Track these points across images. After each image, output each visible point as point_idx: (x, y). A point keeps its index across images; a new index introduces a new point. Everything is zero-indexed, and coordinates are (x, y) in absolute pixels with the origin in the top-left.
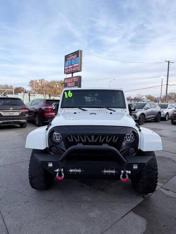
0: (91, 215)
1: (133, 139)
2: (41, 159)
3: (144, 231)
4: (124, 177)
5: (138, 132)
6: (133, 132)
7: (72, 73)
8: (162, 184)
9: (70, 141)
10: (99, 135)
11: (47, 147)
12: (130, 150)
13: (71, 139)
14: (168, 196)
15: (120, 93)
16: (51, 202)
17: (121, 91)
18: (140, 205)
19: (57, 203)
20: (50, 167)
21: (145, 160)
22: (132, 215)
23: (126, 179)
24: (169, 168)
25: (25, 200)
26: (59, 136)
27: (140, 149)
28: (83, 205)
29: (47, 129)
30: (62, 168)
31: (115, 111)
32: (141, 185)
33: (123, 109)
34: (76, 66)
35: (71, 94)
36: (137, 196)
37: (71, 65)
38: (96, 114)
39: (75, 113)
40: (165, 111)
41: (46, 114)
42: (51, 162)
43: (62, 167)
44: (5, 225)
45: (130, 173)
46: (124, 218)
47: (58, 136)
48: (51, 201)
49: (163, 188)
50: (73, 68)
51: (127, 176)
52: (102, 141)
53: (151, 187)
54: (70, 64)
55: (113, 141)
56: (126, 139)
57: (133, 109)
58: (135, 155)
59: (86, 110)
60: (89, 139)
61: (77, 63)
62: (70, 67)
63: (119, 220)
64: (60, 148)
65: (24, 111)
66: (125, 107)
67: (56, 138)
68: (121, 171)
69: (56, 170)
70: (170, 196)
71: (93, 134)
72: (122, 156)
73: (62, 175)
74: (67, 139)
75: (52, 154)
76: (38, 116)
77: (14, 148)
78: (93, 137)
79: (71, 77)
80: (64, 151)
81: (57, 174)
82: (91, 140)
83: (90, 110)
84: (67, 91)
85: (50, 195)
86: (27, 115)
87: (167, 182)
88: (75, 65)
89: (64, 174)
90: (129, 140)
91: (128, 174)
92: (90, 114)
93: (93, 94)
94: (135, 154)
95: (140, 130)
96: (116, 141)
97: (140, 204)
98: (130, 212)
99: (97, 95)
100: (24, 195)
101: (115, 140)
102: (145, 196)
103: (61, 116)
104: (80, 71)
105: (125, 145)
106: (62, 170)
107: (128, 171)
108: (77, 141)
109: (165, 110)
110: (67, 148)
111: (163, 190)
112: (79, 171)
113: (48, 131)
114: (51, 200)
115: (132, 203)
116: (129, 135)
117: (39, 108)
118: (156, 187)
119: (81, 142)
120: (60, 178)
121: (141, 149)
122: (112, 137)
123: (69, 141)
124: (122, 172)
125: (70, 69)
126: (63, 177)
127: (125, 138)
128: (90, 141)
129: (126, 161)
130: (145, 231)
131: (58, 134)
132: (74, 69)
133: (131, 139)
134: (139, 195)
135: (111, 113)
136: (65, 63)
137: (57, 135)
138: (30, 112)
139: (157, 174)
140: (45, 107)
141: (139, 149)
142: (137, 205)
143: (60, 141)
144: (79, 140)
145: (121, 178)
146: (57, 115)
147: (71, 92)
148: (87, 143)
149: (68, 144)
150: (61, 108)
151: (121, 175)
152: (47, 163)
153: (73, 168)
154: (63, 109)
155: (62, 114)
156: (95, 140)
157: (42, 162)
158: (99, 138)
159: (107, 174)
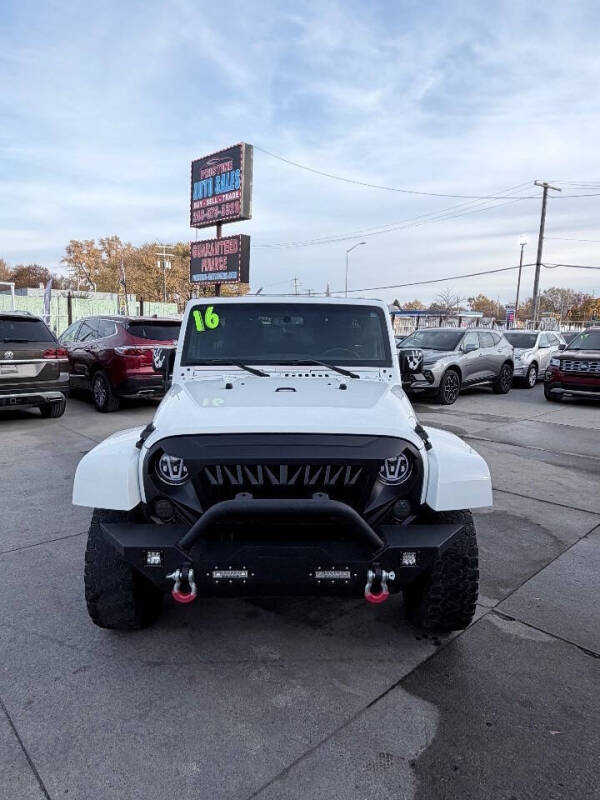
0: (281, 700)
1: (407, 474)
2: (124, 540)
3: (430, 742)
4: (376, 588)
5: (423, 452)
6: (407, 452)
7: (219, 225)
8: (496, 602)
9: (213, 481)
10: (303, 463)
11: (141, 503)
12: (397, 505)
13: (216, 478)
14: (507, 638)
15: (373, 315)
16: (156, 669)
17: (379, 308)
18: (425, 667)
19: (176, 668)
21: (438, 540)
22: (401, 696)
23: (381, 596)
24: (523, 548)
25: (74, 663)
26: (178, 468)
27: (425, 503)
28: (255, 672)
29: (140, 445)
30: (189, 568)
31: (358, 377)
32: (429, 610)
33: (382, 369)
35: (216, 318)
36: (418, 639)
38: (294, 390)
39: (229, 386)
40: (526, 357)
42: (154, 549)
44: (21, 742)
45: (393, 578)
46: (375, 706)
47: (175, 468)
48: (156, 664)
49: (497, 613)
51: (384, 586)
52: (313, 482)
53: (459, 612)
54: (211, 193)
55: (347, 480)
56: (384, 473)
57: (415, 367)
58: (411, 523)
59: (263, 374)
60: (272, 476)
61: (235, 190)
63: (360, 713)
64: (182, 505)
66: (388, 363)
67: (168, 473)
68: (366, 573)
69: (171, 573)
70: (514, 637)
71: (284, 462)
72: (371, 526)
73: (190, 589)
74: (203, 475)
75: (158, 522)
77: (28, 493)
78: (284, 469)
79: (214, 237)
80: (196, 514)
81: (176, 586)
82: (279, 479)
83: (277, 372)
84: (202, 309)
85: (153, 644)
86: (65, 376)
87: (511, 593)
89: (197, 586)
90: (395, 477)
91: (388, 581)
92: (277, 390)
93: (287, 320)
94: (411, 518)
95: (428, 446)
96: (353, 482)
97: (425, 662)
98: (393, 687)
99: (299, 321)
100: (73, 647)
101: (350, 480)
102: (443, 640)
103: (182, 394)
105: (382, 492)
106: (191, 573)
107: (388, 571)
108: (234, 482)
110: (205, 507)
111: (494, 619)
112: (244, 574)
113: (144, 451)
114: (155, 660)
115: (401, 662)
116: (395, 463)
118: (473, 614)
119: (247, 487)
120: (183, 598)
121: (430, 505)
122: (342, 468)
123: (209, 481)
124: (371, 574)
126: (193, 593)
127: (382, 468)
128: (275, 482)
129: (382, 542)
130: (434, 741)
131: (175, 459)
133: (400, 474)
134: (426, 637)
135: (343, 387)
137: (174, 464)
139: (476, 575)
140: (126, 348)
141: (422, 502)
142: (415, 666)
143: (181, 481)
144: (241, 481)
145: (367, 592)
147: (214, 312)
148: (266, 491)
149: (208, 495)
150: (182, 364)
151: (366, 583)
152: (143, 554)
153: (223, 568)
154: (189, 370)
155: (187, 384)
156: (289, 478)
157: (127, 550)
158: (304, 471)
159: (326, 581)
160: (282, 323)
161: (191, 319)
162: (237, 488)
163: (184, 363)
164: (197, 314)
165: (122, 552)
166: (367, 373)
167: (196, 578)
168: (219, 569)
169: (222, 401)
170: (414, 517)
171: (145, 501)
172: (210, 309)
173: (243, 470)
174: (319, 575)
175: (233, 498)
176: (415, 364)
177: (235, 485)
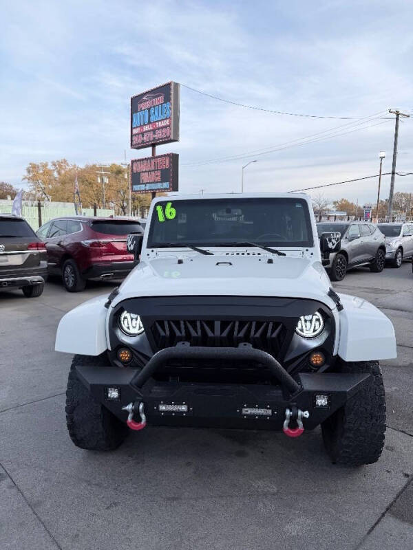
1: (321, 330)
4: (293, 424)
5: (335, 312)
6: (321, 312)
9: (162, 333)
10: (233, 319)
13: (164, 331)
15: (298, 206)
17: (301, 199)
20: (113, 398)
21: (348, 385)
23: (297, 431)
26: (136, 323)
27: (337, 355)
29: (108, 305)
30: (141, 401)
31: (285, 255)
33: (305, 249)
35: (174, 211)
38: (231, 264)
39: (180, 262)
40: (394, 243)
41: (94, 259)
42: (114, 386)
43: (141, 398)
45: (307, 416)
51: (300, 423)
52: (241, 335)
55: (269, 334)
56: (302, 329)
57: (334, 247)
59: (208, 254)
60: (208, 330)
64: (139, 352)
65: (34, 251)
68: (285, 411)
69: (126, 405)
71: (218, 318)
72: (290, 373)
73: (140, 420)
74: (154, 329)
75: (120, 365)
76: (70, 264)
78: (217, 324)
80: (148, 358)
81: (130, 415)
82: (213, 332)
83: (219, 252)
84: (163, 204)
86: (44, 264)
89: (146, 417)
90: (311, 332)
91: (303, 419)
92: (217, 264)
93: (229, 211)
95: (339, 308)
96: (275, 335)
101: (272, 333)
103: (147, 269)
105: (299, 346)
106: (141, 406)
107: (304, 411)
108: (178, 333)
109: (394, 241)
110: (153, 352)
112: (184, 408)
113: (110, 309)
116: (310, 321)
117: (72, 242)
119: (188, 337)
120: (135, 426)
121: (341, 356)
122: (265, 324)
123: (159, 334)
124: (288, 412)
126: (143, 423)
127: (299, 326)
128: (210, 334)
129: (298, 386)
131: (134, 316)
133: (315, 331)
135: (271, 261)
137: (133, 320)
138: (50, 254)
140: (91, 241)
141: (334, 354)
143: (139, 334)
144: (184, 334)
145: (286, 427)
146: (138, 266)
147: (172, 206)
148: (204, 341)
149: (157, 343)
150: (148, 248)
151: (284, 420)
152: (105, 389)
153: (167, 402)
154: (153, 251)
155: (151, 262)
156: (222, 331)
157: (93, 386)
158: (233, 326)
159: (252, 416)
160: (225, 214)
161: (155, 213)
162: (180, 339)
163: (149, 246)
164: (159, 208)
165: (89, 387)
166: (292, 252)
167: (145, 410)
168: (164, 404)
170: (328, 366)
171: (110, 348)
172: (169, 205)
173: (185, 324)
174: (245, 411)
175: (175, 345)
176: (333, 244)
177: (179, 337)
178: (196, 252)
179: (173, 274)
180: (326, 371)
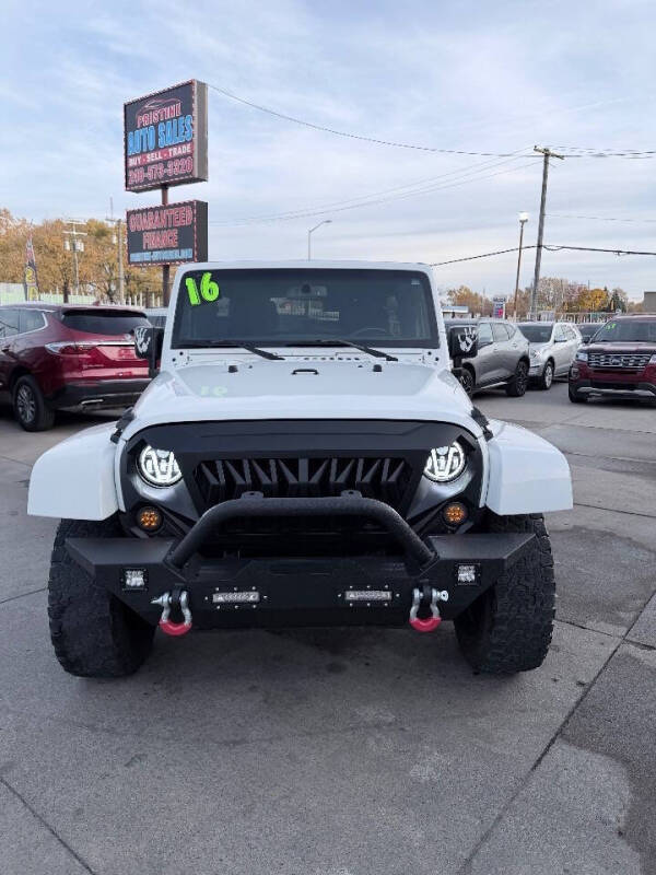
1: (463, 470)
2: (97, 556)
4: (424, 612)
5: (482, 441)
6: (462, 441)
7: (164, 187)
9: (213, 481)
10: (329, 455)
11: (119, 512)
13: (216, 476)
15: (415, 283)
17: (419, 273)
20: (135, 587)
21: (505, 550)
23: (431, 622)
26: (167, 466)
27: (486, 507)
29: (115, 438)
30: (182, 591)
31: (395, 360)
33: (427, 350)
34: (179, 158)
35: (215, 287)
37: (157, 148)
38: (316, 373)
39: (232, 369)
42: (135, 568)
43: (182, 584)
45: (446, 599)
47: (163, 466)
50: (165, 162)
51: (435, 609)
52: (342, 479)
54: (152, 145)
55: (384, 478)
56: (432, 469)
57: (468, 349)
59: (276, 358)
60: (289, 474)
61: (186, 142)
62: (151, 157)
64: (173, 513)
66: (436, 346)
67: (154, 475)
68: (411, 593)
71: (304, 454)
72: (417, 533)
73: (183, 618)
74: (199, 475)
75: (141, 534)
78: (303, 465)
79: (159, 203)
80: (191, 523)
81: (165, 613)
82: (297, 478)
83: (294, 356)
84: (197, 276)
88: (175, 152)
89: (193, 613)
90: (445, 475)
91: (440, 603)
92: (294, 373)
93: (306, 289)
94: (469, 525)
95: (488, 435)
96: (393, 478)
99: (321, 291)
101: (389, 475)
103: (173, 383)
104: (201, 180)
105: (429, 494)
106: (184, 597)
107: (440, 590)
108: (239, 481)
110: (200, 512)
111: (631, 649)
112: (253, 597)
113: (122, 444)
119: (256, 485)
120: (175, 629)
121: (491, 508)
122: (378, 461)
123: (207, 480)
124: (417, 594)
125: (150, 168)
126: (187, 622)
127: (429, 464)
128: (292, 480)
129: (431, 554)
131: (162, 455)
132: (173, 169)
133: (451, 471)
135: (378, 369)
136: (126, 140)
140: (62, 345)
141: (481, 505)
143: (173, 483)
144: (249, 481)
145: (413, 618)
146: (159, 379)
147: (212, 280)
148: (283, 489)
149: (204, 496)
150: (173, 347)
151: (411, 606)
152: (121, 572)
153: (227, 589)
154: (181, 354)
155: (178, 372)
156: (311, 474)
157: (100, 568)
158: (328, 468)
159: (360, 603)
160: (300, 294)
161: (183, 290)
162: (244, 488)
163: (174, 346)
164: (190, 282)
165: (93, 572)
167: (190, 604)
168: (220, 591)
169: (225, 391)
170: (472, 524)
171: (123, 509)
172: (207, 276)
173: (251, 466)
174: (351, 595)
175: (239, 497)
176: (468, 344)
177: (241, 486)
178: (256, 356)
179: (216, 391)
180: (470, 531)
